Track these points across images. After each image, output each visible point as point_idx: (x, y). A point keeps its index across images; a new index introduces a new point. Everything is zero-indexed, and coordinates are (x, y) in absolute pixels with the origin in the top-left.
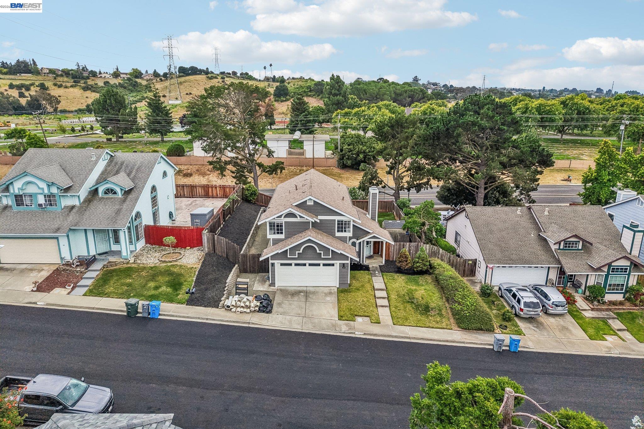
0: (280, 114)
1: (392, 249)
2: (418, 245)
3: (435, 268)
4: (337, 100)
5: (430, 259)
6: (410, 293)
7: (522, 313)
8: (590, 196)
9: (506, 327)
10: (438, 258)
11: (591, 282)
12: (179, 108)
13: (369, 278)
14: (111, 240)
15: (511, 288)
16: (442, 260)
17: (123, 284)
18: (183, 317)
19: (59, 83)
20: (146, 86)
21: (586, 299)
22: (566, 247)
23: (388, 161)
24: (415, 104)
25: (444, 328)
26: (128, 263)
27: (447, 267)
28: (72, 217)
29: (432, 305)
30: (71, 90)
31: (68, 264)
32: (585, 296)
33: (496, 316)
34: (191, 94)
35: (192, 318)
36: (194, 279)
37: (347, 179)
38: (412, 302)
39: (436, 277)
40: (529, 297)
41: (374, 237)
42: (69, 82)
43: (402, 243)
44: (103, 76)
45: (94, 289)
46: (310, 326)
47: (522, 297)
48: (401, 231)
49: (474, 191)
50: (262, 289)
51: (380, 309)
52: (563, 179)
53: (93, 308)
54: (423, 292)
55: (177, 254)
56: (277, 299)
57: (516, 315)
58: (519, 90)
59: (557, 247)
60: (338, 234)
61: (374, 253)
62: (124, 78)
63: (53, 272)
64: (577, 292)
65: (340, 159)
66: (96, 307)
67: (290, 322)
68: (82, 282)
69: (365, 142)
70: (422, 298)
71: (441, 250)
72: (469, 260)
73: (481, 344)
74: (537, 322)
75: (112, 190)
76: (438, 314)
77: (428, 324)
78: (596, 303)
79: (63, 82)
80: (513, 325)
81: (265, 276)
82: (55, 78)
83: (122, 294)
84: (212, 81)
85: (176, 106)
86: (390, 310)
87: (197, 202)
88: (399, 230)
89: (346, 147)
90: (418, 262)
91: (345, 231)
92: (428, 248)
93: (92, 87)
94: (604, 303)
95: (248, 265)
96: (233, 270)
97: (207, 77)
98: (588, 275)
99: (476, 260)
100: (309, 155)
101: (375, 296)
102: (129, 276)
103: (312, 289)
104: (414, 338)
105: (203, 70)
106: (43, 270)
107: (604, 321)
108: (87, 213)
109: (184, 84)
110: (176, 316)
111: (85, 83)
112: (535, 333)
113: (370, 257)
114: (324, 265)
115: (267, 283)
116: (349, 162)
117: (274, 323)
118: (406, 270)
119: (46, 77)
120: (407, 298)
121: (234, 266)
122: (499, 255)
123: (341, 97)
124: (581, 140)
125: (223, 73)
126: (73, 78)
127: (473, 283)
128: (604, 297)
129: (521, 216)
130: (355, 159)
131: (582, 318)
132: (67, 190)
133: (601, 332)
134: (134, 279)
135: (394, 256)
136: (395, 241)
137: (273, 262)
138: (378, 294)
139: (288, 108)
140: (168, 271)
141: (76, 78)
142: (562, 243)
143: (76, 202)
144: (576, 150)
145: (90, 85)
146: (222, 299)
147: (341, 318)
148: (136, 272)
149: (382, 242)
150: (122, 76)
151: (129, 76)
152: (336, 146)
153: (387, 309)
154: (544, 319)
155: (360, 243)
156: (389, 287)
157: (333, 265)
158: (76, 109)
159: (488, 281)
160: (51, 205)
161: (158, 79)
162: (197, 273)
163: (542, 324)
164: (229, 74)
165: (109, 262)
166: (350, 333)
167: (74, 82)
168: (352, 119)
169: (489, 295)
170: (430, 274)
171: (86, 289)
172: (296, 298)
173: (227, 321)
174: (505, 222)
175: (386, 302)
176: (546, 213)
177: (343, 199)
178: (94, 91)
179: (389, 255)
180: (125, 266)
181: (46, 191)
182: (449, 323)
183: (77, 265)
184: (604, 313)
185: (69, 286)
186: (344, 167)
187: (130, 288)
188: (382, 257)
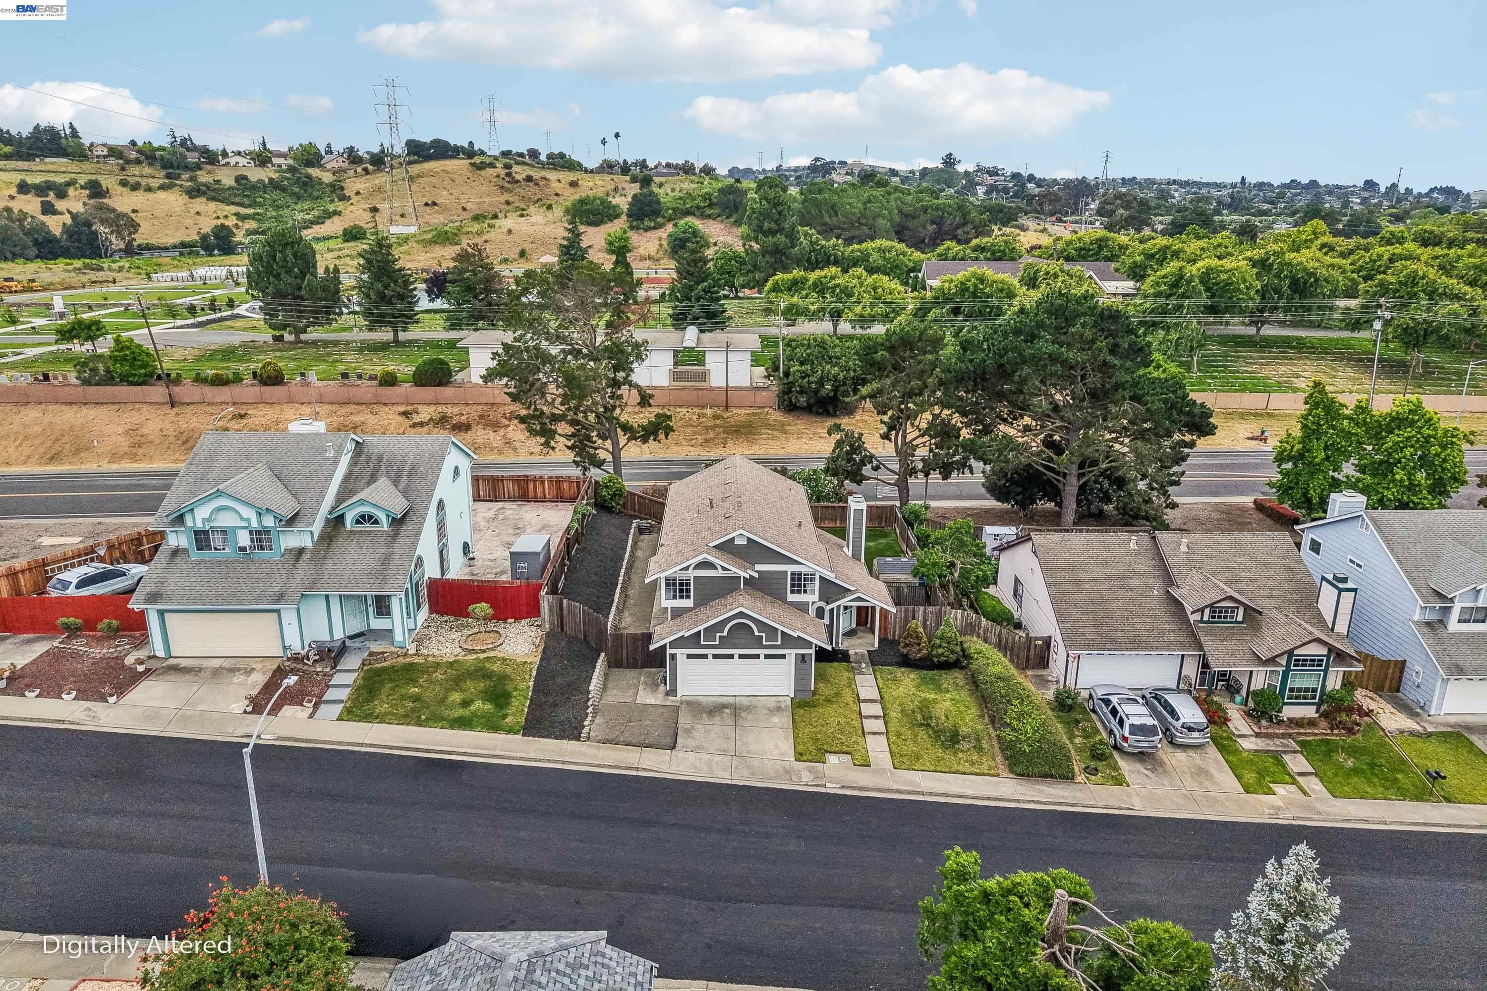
0: (643, 259)
1: (891, 619)
2: (940, 610)
3: (972, 658)
4: (775, 244)
5: (963, 639)
6: (925, 706)
7: (1125, 745)
8: (1291, 488)
9: (1096, 770)
10: (978, 636)
11: (1258, 683)
12: (415, 245)
13: (849, 678)
14: (370, 609)
15: (1110, 697)
16: (986, 640)
17: (403, 697)
18: (521, 759)
19: (132, 180)
20: (332, 185)
21: (1248, 714)
22: (1213, 617)
23: (885, 413)
24: (944, 247)
25: (984, 775)
26: (406, 655)
27: (994, 657)
28: (303, 572)
29: (964, 730)
30: (161, 195)
31: (297, 659)
32: (1246, 709)
33: (1079, 750)
34: (435, 204)
35: (536, 760)
36: (531, 684)
37: (799, 435)
38: (928, 725)
39: (973, 676)
40: (1140, 715)
41: (859, 599)
42: (155, 176)
43: (911, 608)
44: (232, 160)
45: (355, 706)
46: (746, 773)
47: (1127, 715)
48: (909, 578)
49: (1058, 481)
50: (653, 702)
51: (869, 738)
52: (1250, 435)
53: (361, 745)
54: (948, 704)
55: (491, 634)
56: (685, 720)
57: (1115, 747)
58: (1187, 183)
59: (1197, 617)
60: (791, 598)
61: (859, 624)
62: (280, 166)
63: (273, 675)
64: (1233, 700)
65: (784, 393)
66: (366, 742)
67: (710, 766)
68: (330, 695)
69: (837, 358)
70: (947, 717)
71: (984, 620)
72: (1037, 639)
73: (1050, 803)
74: (1156, 760)
75: (370, 517)
76: (975, 747)
77: (955, 767)
78: (1264, 723)
79: (142, 176)
80: (1110, 766)
81: (655, 674)
82: (123, 169)
83: (407, 716)
84: (483, 173)
85: (406, 239)
86: (888, 738)
87: (508, 512)
88: (903, 576)
89: (795, 368)
90: (940, 646)
91: (805, 592)
92: (959, 616)
93: (208, 188)
94: (1280, 722)
95: (625, 654)
96: (599, 665)
97: (473, 165)
98: (1251, 672)
99: (1050, 637)
100: (716, 380)
101: (860, 713)
102: (414, 681)
103: (746, 702)
104: (930, 794)
105: (462, 147)
106: (253, 669)
107: (1277, 757)
108: (329, 563)
109: (421, 180)
110: (509, 758)
111: (192, 179)
112: (1147, 781)
113: (850, 634)
114: (767, 657)
115: (662, 688)
116: (803, 400)
117: (681, 768)
118: (921, 659)
119: (101, 166)
120: (919, 717)
121: (599, 655)
122: (1090, 632)
123: (783, 238)
124: (1299, 339)
125: (506, 154)
126: (164, 167)
127: (1043, 682)
128: (1280, 711)
129: (1138, 553)
130: (817, 392)
131: (1236, 752)
132: (292, 521)
133: (1268, 779)
134: (422, 687)
135: (896, 632)
136: (897, 604)
137: (673, 651)
138: (867, 709)
139: (661, 245)
140: (482, 669)
141: (171, 166)
142: (1207, 611)
143: (307, 542)
144: (1287, 364)
145: (204, 185)
146: (586, 723)
147: (799, 756)
148: (424, 672)
149: (873, 608)
150: (276, 161)
151: (291, 162)
152: (774, 363)
153: (883, 738)
154: (1167, 754)
155: (832, 610)
156: (886, 696)
157: (783, 657)
158: (176, 240)
159: (1070, 683)
160: (262, 548)
161: (359, 170)
162: (534, 673)
163: (1161, 764)
164: (521, 155)
165: (371, 654)
166: (817, 786)
167: (168, 176)
168: (807, 296)
169: (1071, 708)
170: (962, 668)
171: (338, 709)
172: (717, 719)
173: (598, 766)
174: (1105, 564)
175: (879, 725)
176: (1184, 548)
177: (800, 525)
178: (213, 199)
179: (886, 629)
180: (401, 660)
181: (255, 524)
182: (993, 764)
183: (315, 661)
184: (1278, 742)
185: (310, 701)
186: (790, 407)
187: (417, 705)
188: (873, 633)
